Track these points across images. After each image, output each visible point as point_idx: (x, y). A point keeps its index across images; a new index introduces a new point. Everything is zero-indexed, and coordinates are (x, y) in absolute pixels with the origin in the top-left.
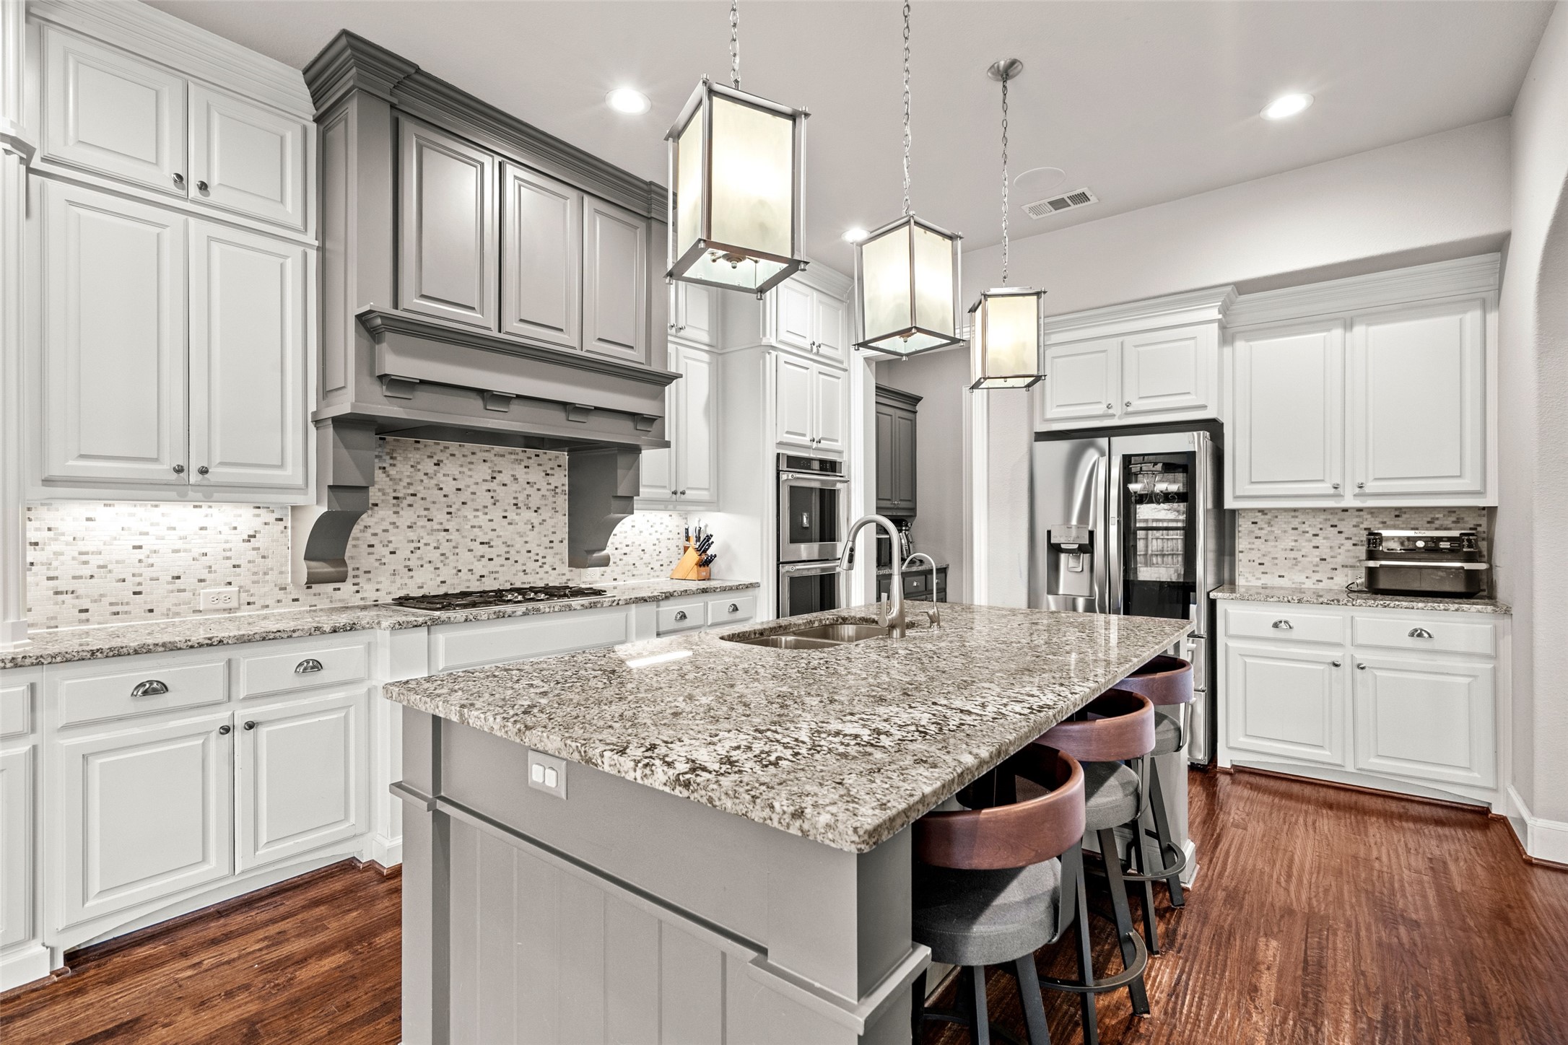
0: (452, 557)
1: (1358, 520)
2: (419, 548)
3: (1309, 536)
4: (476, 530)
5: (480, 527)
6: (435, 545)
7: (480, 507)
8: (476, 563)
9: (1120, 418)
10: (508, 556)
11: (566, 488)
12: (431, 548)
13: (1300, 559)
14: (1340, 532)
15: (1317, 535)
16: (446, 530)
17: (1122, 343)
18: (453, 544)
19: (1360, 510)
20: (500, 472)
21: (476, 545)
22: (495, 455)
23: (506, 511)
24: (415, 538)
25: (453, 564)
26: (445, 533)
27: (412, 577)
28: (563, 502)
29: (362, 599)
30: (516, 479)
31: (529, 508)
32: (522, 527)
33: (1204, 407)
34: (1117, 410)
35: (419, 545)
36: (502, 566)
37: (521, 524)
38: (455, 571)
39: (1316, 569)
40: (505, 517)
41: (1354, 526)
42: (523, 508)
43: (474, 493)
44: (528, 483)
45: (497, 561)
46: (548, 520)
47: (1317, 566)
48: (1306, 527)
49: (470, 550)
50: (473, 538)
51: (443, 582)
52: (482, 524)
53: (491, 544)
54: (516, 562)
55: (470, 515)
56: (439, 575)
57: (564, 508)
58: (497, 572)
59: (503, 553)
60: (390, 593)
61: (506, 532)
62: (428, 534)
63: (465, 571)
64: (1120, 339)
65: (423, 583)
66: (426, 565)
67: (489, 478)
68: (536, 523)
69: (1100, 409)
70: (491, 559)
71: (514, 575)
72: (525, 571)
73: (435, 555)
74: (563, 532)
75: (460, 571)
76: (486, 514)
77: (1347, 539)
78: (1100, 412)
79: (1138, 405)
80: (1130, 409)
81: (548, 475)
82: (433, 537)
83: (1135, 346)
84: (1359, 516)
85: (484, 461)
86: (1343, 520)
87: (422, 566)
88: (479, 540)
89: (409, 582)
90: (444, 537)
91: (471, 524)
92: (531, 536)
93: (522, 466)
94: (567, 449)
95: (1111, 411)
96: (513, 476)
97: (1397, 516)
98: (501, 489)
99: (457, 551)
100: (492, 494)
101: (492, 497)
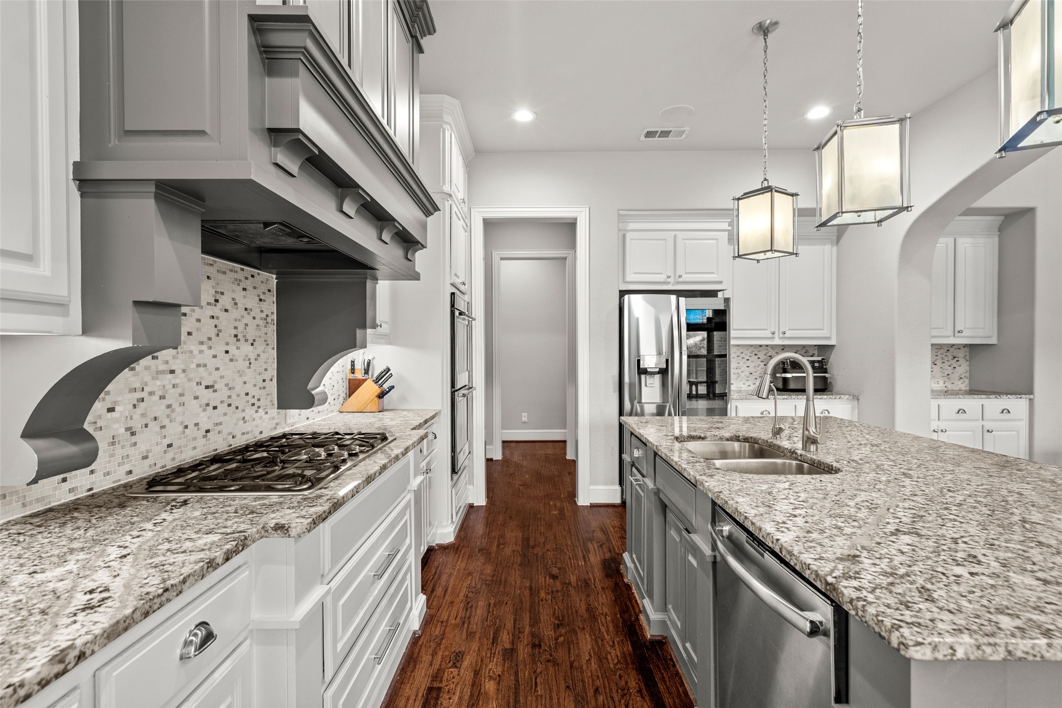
0: (179, 409)
1: (766, 351)
2: (143, 400)
3: (745, 360)
4: (201, 369)
5: (205, 366)
6: (161, 393)
7: (205, 339)
8: (202, 414)
9: (673, 285)
10: (230, 401)
11: (275, 317)
12: (156, 398)
13: (741, 373)
14: (759, 358)
15: (748, 360)
16: (172, 372)
17: (675, 236)
18: (179, 390)
19: (767, 346)
20: (222, 293)
21: (201, 391)
22: (218, 271)
23: (227, 344)
24: (138, 385)
25: (179, 419)
26: (171, 375)
27: (135, 444)
28: (272, 331)
29: (71, 491)
30: (236, 304)
31: (246, 340)
32: (242, 364)
33: (721, 282)
34: (671, 280)
35: (144, 395)
36: (225, 414)
37: (240, 360)
38: (181, 428)
39: (748, 379)
40: (227, 352)
41: (765, 355)
42: (242, 340)
43: (199, 320)
44: (246, 309)
45: (222, 408)
46: (261, 354)
47: (748, 377)
48: (743, 355)
49: (196, 398)
50: (198, 380)
51: (170, 446)
52: (207, 362)
53: (216, 387)
54: (237, 408)
55: (195, 348)
56: (165, 437)
57: (273, 341)
58: (221, 424)
59: (226, 399)
60: (108, 473)
61: (228, 371)
62: (153, 378)
63: (191, 426)
64: (674, 233)
65: (148, 451)
66: (152, 424)
67: (213, 301)
68: (252, 357)
69: (662, 278)
70: (215, 408)
71: (235, 425)
72: (244, 418)
73: (160, 409)
74: (273, 372)
75: (186, 427)
76: (210, 348)
77: (762, 362)
78: (662, 280)
79: (686, 277)
80: (680, 280)
81: (261, 300)
82: (158, 383)
83: (684, 239)
84: (766, 349)
85: (208, 277)
86: (760, 351)
87: (146, 426)
88: (204, 384)
89: (132, 451)
90: (170, 380)
91: (196, 361)
92: (250, 375)
93: (241, 288)
94: (275, 271)
95: (669, 280)
96: (233, 299)
97: (783, 349)
98: (223, 315)
99: (183, 399)
100: (215, 321)
101: (216, 326)
